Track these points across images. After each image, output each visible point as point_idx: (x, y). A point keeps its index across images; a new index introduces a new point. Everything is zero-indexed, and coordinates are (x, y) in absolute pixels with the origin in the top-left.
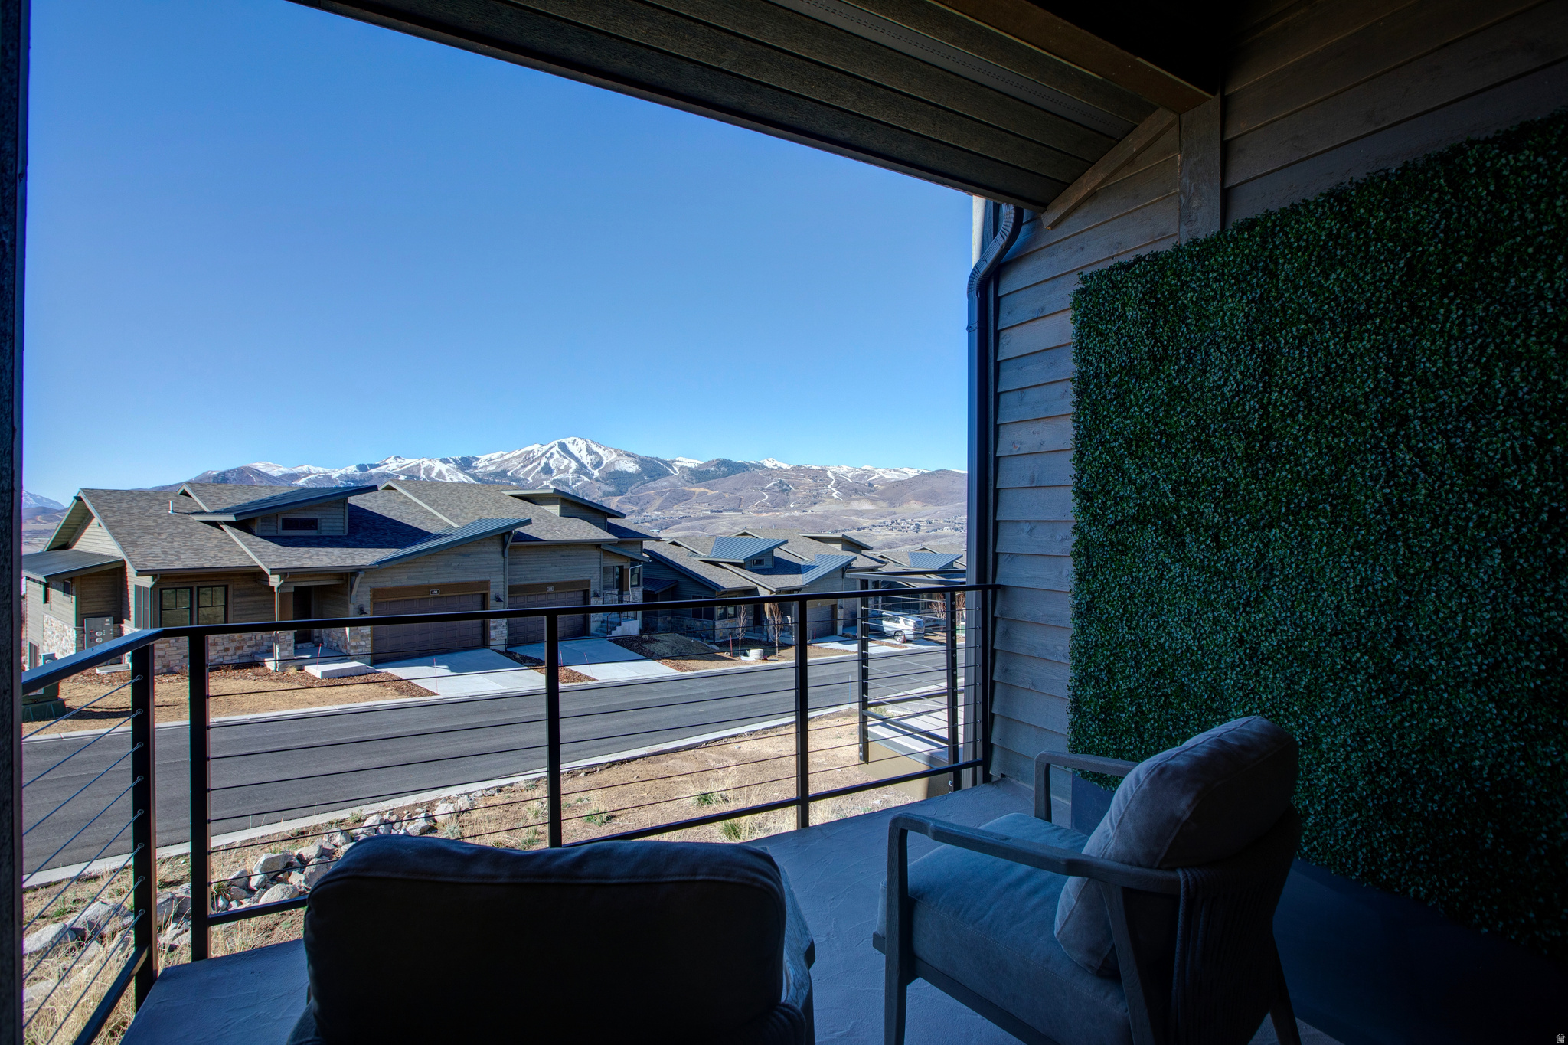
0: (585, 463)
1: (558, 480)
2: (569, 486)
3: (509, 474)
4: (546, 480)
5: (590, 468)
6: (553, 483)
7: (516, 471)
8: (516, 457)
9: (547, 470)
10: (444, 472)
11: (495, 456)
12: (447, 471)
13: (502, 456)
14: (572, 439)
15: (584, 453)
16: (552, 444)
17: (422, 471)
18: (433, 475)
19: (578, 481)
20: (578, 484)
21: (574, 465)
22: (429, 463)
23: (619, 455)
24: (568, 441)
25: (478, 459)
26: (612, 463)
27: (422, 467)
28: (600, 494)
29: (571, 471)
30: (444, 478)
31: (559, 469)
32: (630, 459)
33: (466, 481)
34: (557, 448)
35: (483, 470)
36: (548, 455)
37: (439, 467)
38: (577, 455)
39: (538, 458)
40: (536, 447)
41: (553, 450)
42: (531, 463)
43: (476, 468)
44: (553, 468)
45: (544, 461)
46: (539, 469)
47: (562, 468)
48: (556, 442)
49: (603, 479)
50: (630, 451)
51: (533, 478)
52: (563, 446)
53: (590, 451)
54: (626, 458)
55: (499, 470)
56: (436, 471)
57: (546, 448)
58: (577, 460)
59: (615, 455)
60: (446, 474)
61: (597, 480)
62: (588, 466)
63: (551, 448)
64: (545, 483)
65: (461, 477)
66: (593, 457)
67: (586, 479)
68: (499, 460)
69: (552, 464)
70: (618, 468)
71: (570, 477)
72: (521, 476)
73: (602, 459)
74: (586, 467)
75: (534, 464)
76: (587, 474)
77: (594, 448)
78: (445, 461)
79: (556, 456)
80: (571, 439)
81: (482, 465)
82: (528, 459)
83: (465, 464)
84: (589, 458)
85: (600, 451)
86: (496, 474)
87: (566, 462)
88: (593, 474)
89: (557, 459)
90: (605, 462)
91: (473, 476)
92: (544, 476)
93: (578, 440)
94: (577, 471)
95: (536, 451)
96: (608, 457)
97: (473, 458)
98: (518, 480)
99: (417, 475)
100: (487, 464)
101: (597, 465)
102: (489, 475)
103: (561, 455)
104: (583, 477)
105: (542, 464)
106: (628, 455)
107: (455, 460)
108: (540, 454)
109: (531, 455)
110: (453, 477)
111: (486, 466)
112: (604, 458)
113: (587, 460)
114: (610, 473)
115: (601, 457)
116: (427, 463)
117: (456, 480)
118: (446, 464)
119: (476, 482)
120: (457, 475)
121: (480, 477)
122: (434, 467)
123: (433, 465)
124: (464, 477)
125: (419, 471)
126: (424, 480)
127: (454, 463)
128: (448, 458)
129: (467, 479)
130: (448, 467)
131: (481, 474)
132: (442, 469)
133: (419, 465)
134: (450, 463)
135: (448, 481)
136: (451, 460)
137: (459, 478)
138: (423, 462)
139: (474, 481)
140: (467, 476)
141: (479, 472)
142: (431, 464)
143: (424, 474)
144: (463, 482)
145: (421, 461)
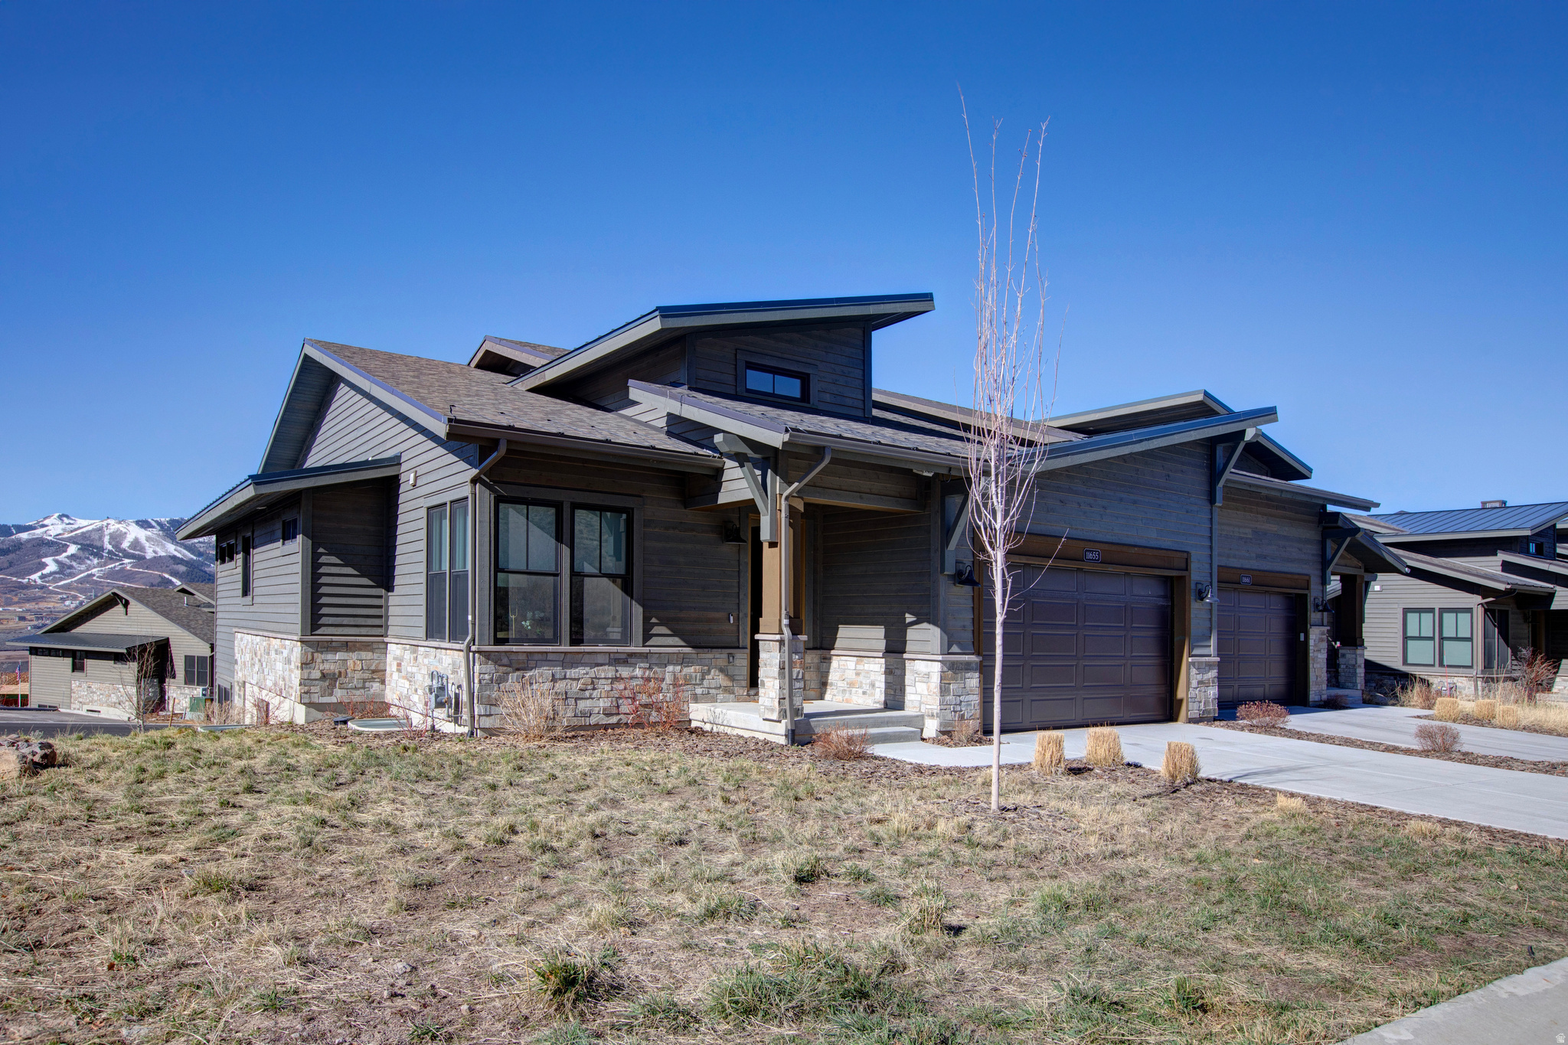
10: (143, 540)
12: (148, 539)
17: (106, 539)
18: (125, 545)
22: (118, 526)
27: (107, 532)
30: (143, 549)
37: (134, 533)
56: (130, 538)
60: (147, 545)
65: (172, 549)
78: (144, 524)
99: (98, 544)
107: (159, 523)
110: (158, 549)
116: (114, 526)
117: (163, 554)
118: (145, 528)
119: (195, 558)
120: (163, 546)
121: (202, 550)
122: (126, 533)
123: (124, 530)
124: (175, 550)
125: (101, 538)
126: (110, 552)
127: (159, 528)
128: (150, 520)
129: (179, 552)
130: (150, 533)
131: (202, 545)
132: (139, 536)
133: (100, 529)
134: (153, 527)
135: (149, 555)
136: (154, 524)
137: (166, 551)
138: (108, 524)
139: (192, 556)
140: (179, 548)
141: (199, 542)
142: (122, 529)
143: (110, 543)
144: (174, 558)
145: (105, 523)
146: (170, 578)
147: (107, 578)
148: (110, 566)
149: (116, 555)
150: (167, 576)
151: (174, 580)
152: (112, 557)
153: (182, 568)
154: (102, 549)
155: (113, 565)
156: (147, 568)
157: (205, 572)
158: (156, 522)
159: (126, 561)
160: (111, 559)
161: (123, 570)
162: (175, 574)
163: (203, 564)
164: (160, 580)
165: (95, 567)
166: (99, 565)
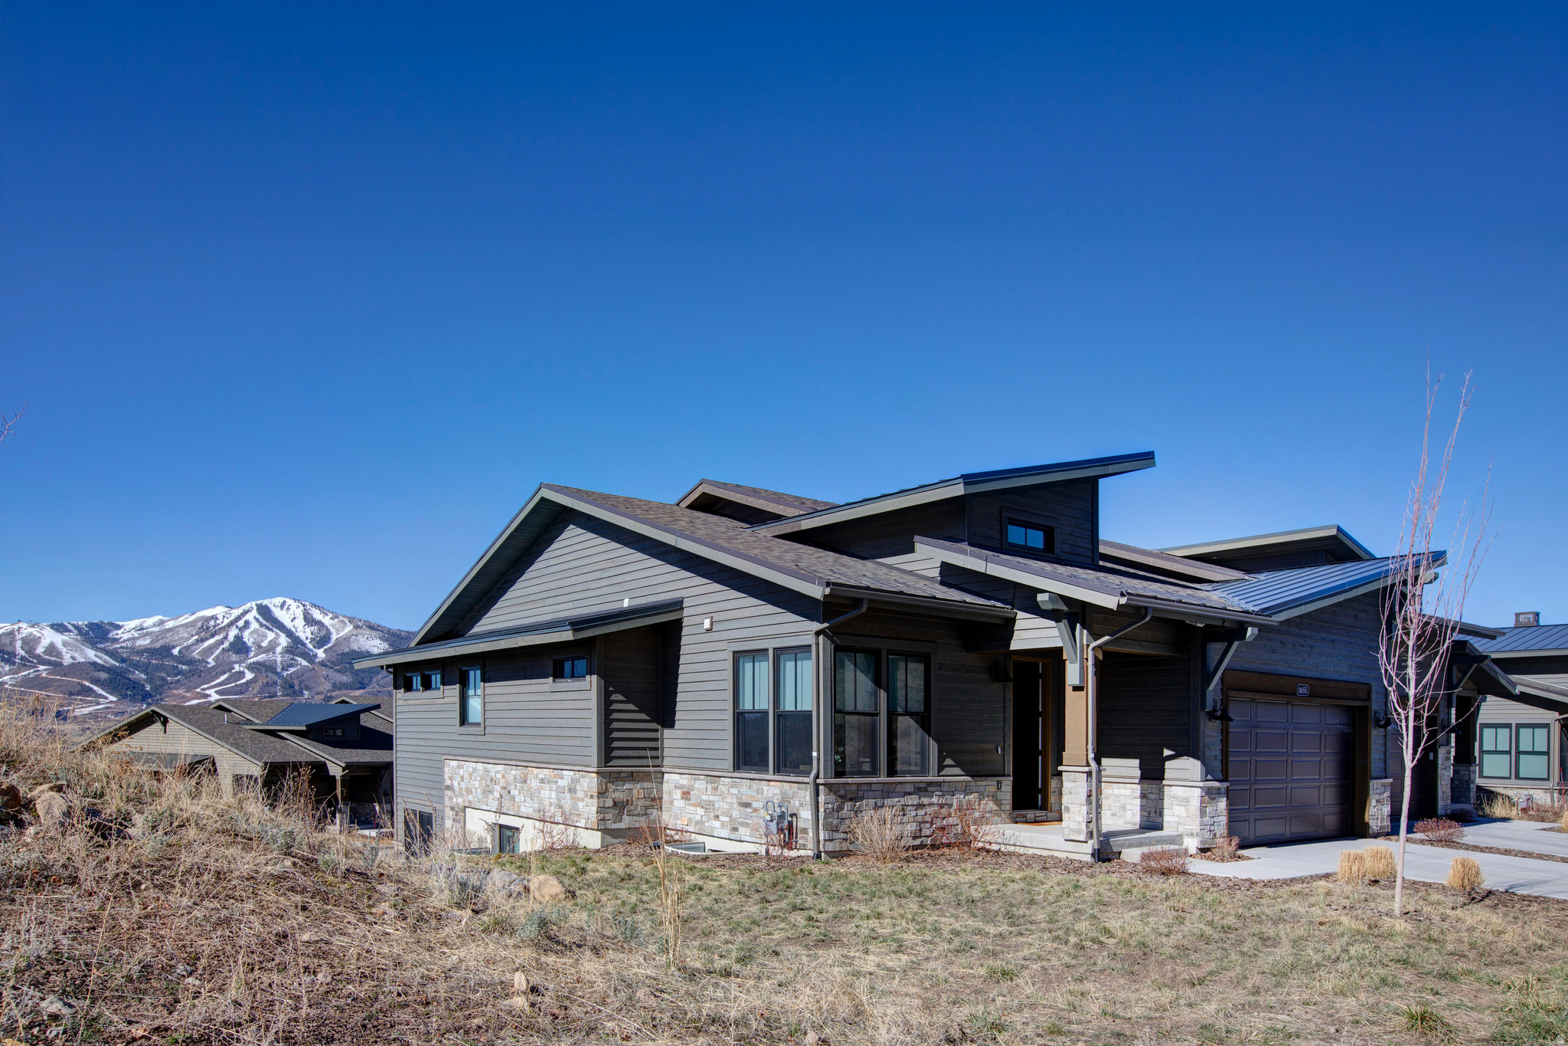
0: (302, 636)
1: (258, 663)
2: (277, 673)
3: (176, 652)
4: (240, 663)
5: (310, 646)
6: (251, 667)
7: (188, 648)
8: (186, 625)
9: (239, 647)
10: (59, 646)
11: (150, 622)
12: (65, 644)
13: (162, 623)
14: (280, 599)
15: (300, 622)
16: (247, 607)
17: (19, 644)
18: (40, 650)
19: (291, 666)
20: (292, 670)
21: (284, 641)
22: (31, 630)
23: (356, 627)
24: (273, 603)
25: (119, 627)
26: (347, 639)
27: (19, 637)
28: (328, 686)
29: (279, 649)
30: (59, 654)
31: (260, 647)
32: (374, 633)
33: (99, 661)
34: (254, 613)
35: (129, 644)
36: (241, 623)
37: (49, 637)
38: (289, 624)
39: (224, 628)
40: (219, 611)
41: (249, 617)
42: (213, 636)
43: (116, 640)
44: (249, 644)
45: (233, 633)
46: (226, 645)
47: (264, 644)
48: (254, 603)
49: (333, 663)
50: (374, 621)
51: (216, 659)
52: (264, 611)
53: (309, 620)
54: (368, 632)
55: (158, 645)
56: (45, 643)
57: (236, 612)
58: (289, 634)
59: (350, 628)
60: (64, 650)
61: (323, 664)
62: (308, 642)
63: (246, 612)
64: (237, 668)
65: (91, 654)
66: (315, 628)
67: (304, 663)
68: (156, 629)
69: (247, 637)
70: (355, 647)
71: (279, 659)
72: (195, 655)
73: (329, 633)
74: (304, 645)
75: (218, 638)
76: (306, 655)
77: (317, 615)
78: (59, 628)
79: (254, 625)
80: (278, 600)
81: (126, 636)
82: (206, 629)
83: (97, 634)
84: (308, 630)
85: (327, 620)
86: (151, 652)
87: (271, 636)
88: (316, 656)
89: (255, 631)
90: (334, 637)
91: (112, 654)
92: (234, 657)
93: (289, 602)
94: (288, 650)
95: (220, 617)
96: (339, 630)
97: (111, 624)
98: (191, 662)
99: (10, 649)
100: (136, 635)
101: (322, 641)
102: (141, 652)
103: (261, 625)
104: (300, 659)
105: (231, 637)
106: (372, 627)
107: (77, 627)
108: (226, 621)
109: (212, 623)
110: (76, 655)
111: (134, 639)
112: (333, 631)
113: (305, 633)
114: (343, 654)
115: (328, 630)
116: (26, 630)
117: (82, 660)
118: (61, 633)
119: (118, 664)
120: (82, 652)
121: (125, 655)
122: (40, 638)
123: (38, 635)
124: (96, 656)
125: (12, 643)
126: (23, 658)
127: (76, 632)
128: (66, 624)
129: (101, 658)
130: (66, 638)
131: (125, 651)
132: (54, 641)
133: (11, 633)
134: (70, 631)
135: (67, 660)
136: (71, 627)
137: (86, 657)
138: (20, 628)
139: (114, 663)
140: (100, 654)
141: (122, 647)
142: (35, 633)
143: (23, 648)
144: (94, 664)
145: (16, 627)
146: (91, 686)
147: (20, 686)
148: (24, 674)
149: (30, 662)
150: (87, 684)
151: (95, 688)
152: (25, 663)
153: (104, 676)
154: (13, 654)
155: (27, 673)
156: (65, 675)
157: (130, 680)
158: (73, 625)
159: (42, 668)
160: (24, 665)
161: (38, 677)
162: (96, 682)
163: (127, 671)
164: (79, 688)
165: (6, 675)
166: (11, 672)
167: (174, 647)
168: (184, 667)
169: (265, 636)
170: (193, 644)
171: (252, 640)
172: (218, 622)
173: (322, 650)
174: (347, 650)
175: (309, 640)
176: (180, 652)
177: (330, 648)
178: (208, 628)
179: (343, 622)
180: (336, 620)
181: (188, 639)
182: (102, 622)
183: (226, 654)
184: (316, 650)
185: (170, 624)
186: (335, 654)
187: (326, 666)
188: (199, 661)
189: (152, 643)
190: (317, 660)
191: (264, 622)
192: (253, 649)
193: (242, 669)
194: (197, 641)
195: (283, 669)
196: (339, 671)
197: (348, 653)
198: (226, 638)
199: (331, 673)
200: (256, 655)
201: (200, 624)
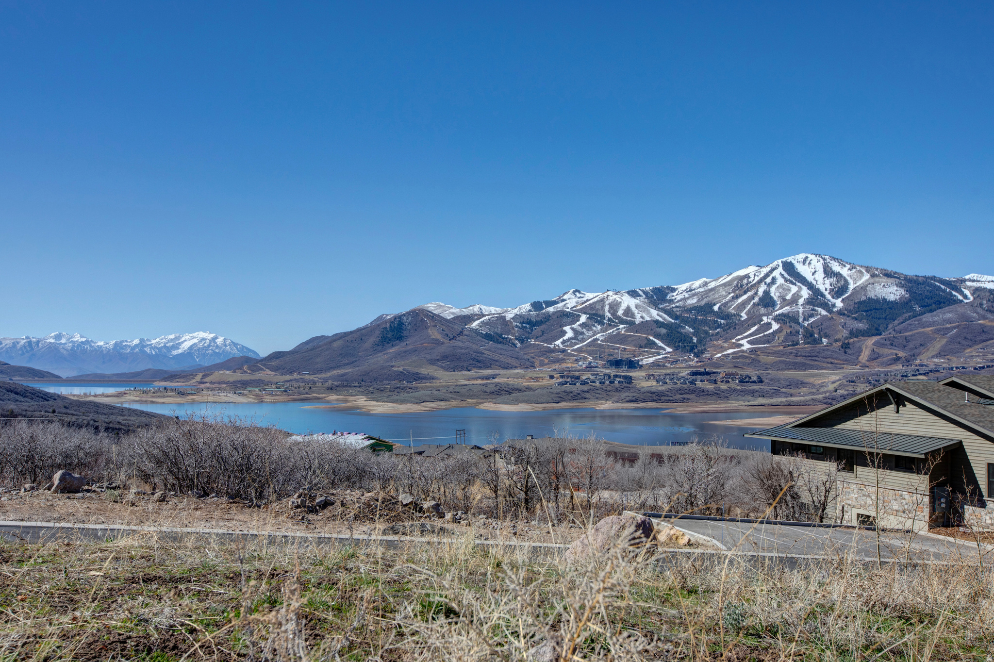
0: (822, 288)
1: (782, 315)
2: (799, 324)
3: (716, 308)
4: (767, 315)
5: (829, 297)
6: (777, 319)
7: (725, 304)
8: (725, 285)
9: (767, 301)
10: (633, 308)
11: (697, 283)
12: (637, 307)
13: (706, 284)
14: (803, 256)
15: (820, 275)
16: (775, 263)
17: (607, 308)
18: (620, 312)
19: (811, 316)
20: (812, 320)
21: (805, 293)
22: (615, 297)
23: (873, 276)
24: (796, 259)
25: (674, 290)
26: (863, 288)
27: (607, 302)
28: (845, 333)
29: (801, 301)
30: (633, 316)
31: (784, 300)
32: (890, 280)
33: (660, 319)
34: (780, 269)
35: (681, 303)
36: (769, 280)
37: (628, 301)
38: (810, 278)
39: (754, 285)
40: (751, 270)
41: (776, 274)
42: (745, 293)
43: (671, 301)
44: (775, 298)
45: (762, 289)
46: (756, 300)
47: (788, 297)
48: (780, 261)
49: (850, 311)
50: (890, 268)
51: (748, 313)
52: (789, 268)
53: (828, 272)
54: (884, 280)
55: (703, 303)
56: (623, 306)
57: (765, 270)
58: (810, 286)
59: (867, 277)
60: (636, 311)
61: (840, 313)
62: (826, 293)
63: (773, 270)
64: (765, 319)
65: (655, 314)
66: (833, 280)
67: (824, 313)
68: (702, 290)
69: (774, 292)
70: (872, 295)
71: (801, 310)
72: (732, 310)
73: (846, 283)
74: (823, 296)
75: (749, 294)
76: (825, 306)
77: (836, 267)
78: (633, 294)
79: (780, 281)
80: (801, 257)
81: (679, 297)
82: (741, 286)
83: (658, 297)
84: (827, 281)
85: (845, 272)
86: (697, 309)
87: (794, 289)
88: (834, 305)
89: (781, 286)
90: (851, 287)
91: (669, 313)
92: (763, 310)
93: (811, 257)
94: (809, 302)
95: (752, 276)
96: (856, 281)
97: (668, 288)
98: (727, 316)
99: (601, 313)
100: (687, 295)
101: (839, 291)
102: (690, 310)
103: (786, 280)
104: (819, 309)
105: (761, 292)
106: (888, 275)
107: (645, 292)
108: (757, 279)
109: (745, 281)
110: (644, 315)
111: (685, 299)
112: (851, 281)
113: (824, 285)
114: (860, 303)
115: (846, 281)
116: (612, 297)
117: (648, 319)
118: (635, 297)
119: (673, 321)
120: (648, 313)
121: (678, 313)
122: (620, 303)
123: (619, 300)
124: (658, 315)
125: (603, 308)
126: (609, 319)
127: (644, 296)
128: (638, 290)
129: (661, 316)
130: (638, 301)
131: (678, 309)
132: (630, 304)
133: (602, 301)
134: (640, 296)
135: (638, 320)
136: (641, 293)
137: (651, 316)
138: (608, 296)
139: (671, 320)
140: (661, 313)
141: (676, 307)
142: (618, 299)
143: (609, 312)
144: (657, 322)
145: (605, 295)
146: (654, 340)
147: (607, 342)
148: (609, 332)
149: (614, 322)
150: (651, 338)
151: (657, 341)
152: (611, 324)
153: (663, 331)
154: (603, 317)
155: (611, 331)
156: (637, 332)
157: (681, 333)
158: (643, 291)
159: (621, 326)
160: (610, 325)
161: (619, 334)
162: (657, 336)
163: (679, 326)
164: (646, 341)
165: (599, 333)
166: (602, 331)
167: (715, 304)
168: (722, 321)
169: (789, 290)
170: (730, 301)
171: (778, 294)
172: (750, 280)
173: (840, 299)
174: (863, 298)
175: (828, 291)
176: (719, 308)
177: (847, 298)
178: (742, 286)
179: (860, 272)
180: (854, 271)
181: (726, 297)
182: (662, 287)
183: (756, 308)
184: (833, 301)
185: (712, 285)
186: (852, 303)
187: (844, 314)
188: (734, 315)
189: (698, 301)
190: (835, 310)
191: (789, 278)
192: (779, 303)
193: (769, 321)
194: (733, 298)
195: (804, 319)
196: (856, 319)
197: (864, 301)
198: (756, 293)
199: (849, 321)
200: (781, 308)
201: (735, 283)
